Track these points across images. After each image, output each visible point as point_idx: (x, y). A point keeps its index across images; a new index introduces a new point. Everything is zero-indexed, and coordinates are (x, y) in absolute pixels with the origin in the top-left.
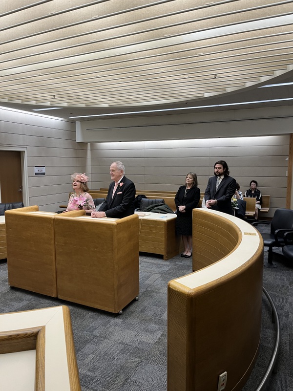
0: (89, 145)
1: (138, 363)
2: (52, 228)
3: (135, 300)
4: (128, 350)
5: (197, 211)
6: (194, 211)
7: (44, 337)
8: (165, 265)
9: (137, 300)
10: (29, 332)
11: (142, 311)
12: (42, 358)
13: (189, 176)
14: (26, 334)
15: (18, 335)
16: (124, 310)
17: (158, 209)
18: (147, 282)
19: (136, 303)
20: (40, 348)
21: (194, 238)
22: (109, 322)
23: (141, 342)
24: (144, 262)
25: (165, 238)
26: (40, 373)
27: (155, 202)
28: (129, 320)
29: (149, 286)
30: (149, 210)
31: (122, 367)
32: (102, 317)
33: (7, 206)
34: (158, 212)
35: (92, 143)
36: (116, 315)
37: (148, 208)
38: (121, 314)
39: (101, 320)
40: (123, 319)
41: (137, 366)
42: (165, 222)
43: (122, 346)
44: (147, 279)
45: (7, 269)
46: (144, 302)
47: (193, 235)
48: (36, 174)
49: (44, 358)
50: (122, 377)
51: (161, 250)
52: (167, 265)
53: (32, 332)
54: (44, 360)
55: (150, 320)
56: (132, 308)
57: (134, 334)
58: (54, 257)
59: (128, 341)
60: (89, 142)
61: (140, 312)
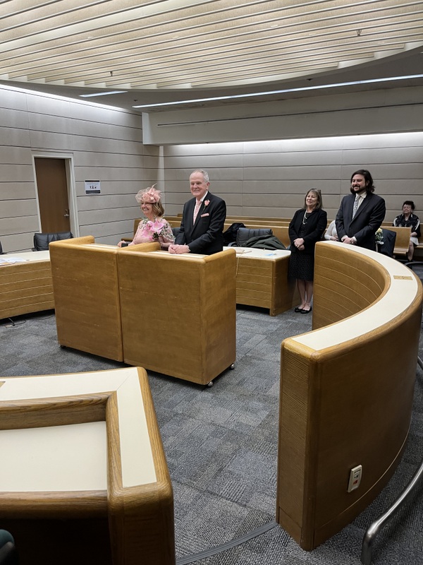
0: (161, 148)
1: (236, 450)
2: (115, 267)
3: (230, 369)
4: (222, 433)
5: (322, 246)
6: (318, 245)
7: (116, 405)
8: (271, 323)
9: (233, 369)
10: (95, 398)
11: (240, 384)
12: (115, 431)
13: (311, 194)
14: (92, 401)
15: (81, 401)
16: (213, 381)
17: (263, 243)
18: (246, 345)
19: (232, 373)
20: (111, 418)
21: (315, 285)
22: (194, 396)
23: (240, 424)
24: (242, 318)
25: (273, 284)
26: (114, 450)
27: (259, 233)
28: (222, 395)
29: (249, 350)
30: (249, 245)
31: (214, 454)
32: (185, 389)
33: (51, 237)
34: (263, 248)
35: (166, 146)
36: (204, 388)
37: (247, 242)
38: (210, 387)
39: (184, 392)
40: (213, 393)
41: (233, 454)
42: (273, 262)
43: (214, 428)
44: (247, 340)
45: (55, 322)
46: (243, 372)
47: (315, 281)
48: (88, 192)
49: (118, 430)
50: (214, 467)
51: (267, 302)
52: (275, 323)
53: (99, 399)
54: (119, 433)
55: (252, 396)
56: (226, 379)
57: (229, 412)
58: (118, 308)
59: (221, 422)
60: (162, 145)
61: (238, 384)
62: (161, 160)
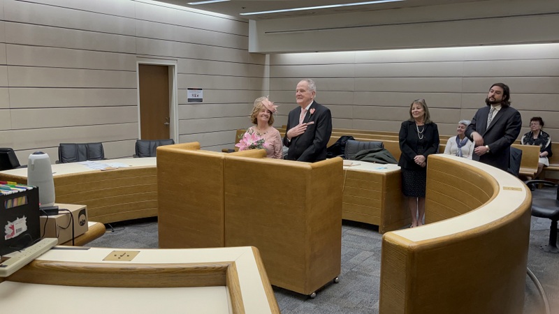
0: (268, 56)
2: (222, 172)
3: (334, 282)
5: (434, 159)
9: (337, 283)
10: (217, 266)
11: (345, 297)
13: (415, 105)
14: (213, 268)
16: (318, 292)
17: (373, 157)
18: (351, 261)
19: (336, 286)
22: (297, 306)
24: (349, 234)
25: (382, 199)
27: (369, 146)
28: (325, 306)
29: (355, 266)
30: (358, 158)
32: (287, 298)
34: (372, 162)
35: (273, 55)
36: (307, 298)
37: (357, 155)
38: (313, 298)
40: (316, 304)
42: (383, 176)
44: (353, 256)
46: (347, 286)
48: (190, 100)
51: (376, 219)
53: (220, 267)
55: (356, 308)
56: (329, 291)
60: (268, 53)
61: (342, 297)
62: (267, 69)
